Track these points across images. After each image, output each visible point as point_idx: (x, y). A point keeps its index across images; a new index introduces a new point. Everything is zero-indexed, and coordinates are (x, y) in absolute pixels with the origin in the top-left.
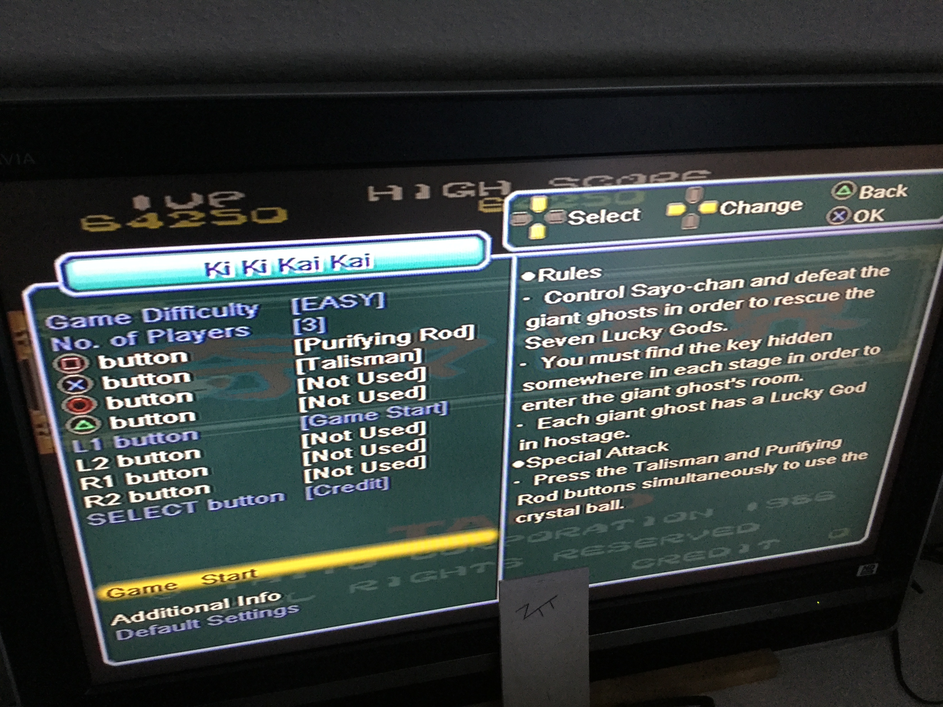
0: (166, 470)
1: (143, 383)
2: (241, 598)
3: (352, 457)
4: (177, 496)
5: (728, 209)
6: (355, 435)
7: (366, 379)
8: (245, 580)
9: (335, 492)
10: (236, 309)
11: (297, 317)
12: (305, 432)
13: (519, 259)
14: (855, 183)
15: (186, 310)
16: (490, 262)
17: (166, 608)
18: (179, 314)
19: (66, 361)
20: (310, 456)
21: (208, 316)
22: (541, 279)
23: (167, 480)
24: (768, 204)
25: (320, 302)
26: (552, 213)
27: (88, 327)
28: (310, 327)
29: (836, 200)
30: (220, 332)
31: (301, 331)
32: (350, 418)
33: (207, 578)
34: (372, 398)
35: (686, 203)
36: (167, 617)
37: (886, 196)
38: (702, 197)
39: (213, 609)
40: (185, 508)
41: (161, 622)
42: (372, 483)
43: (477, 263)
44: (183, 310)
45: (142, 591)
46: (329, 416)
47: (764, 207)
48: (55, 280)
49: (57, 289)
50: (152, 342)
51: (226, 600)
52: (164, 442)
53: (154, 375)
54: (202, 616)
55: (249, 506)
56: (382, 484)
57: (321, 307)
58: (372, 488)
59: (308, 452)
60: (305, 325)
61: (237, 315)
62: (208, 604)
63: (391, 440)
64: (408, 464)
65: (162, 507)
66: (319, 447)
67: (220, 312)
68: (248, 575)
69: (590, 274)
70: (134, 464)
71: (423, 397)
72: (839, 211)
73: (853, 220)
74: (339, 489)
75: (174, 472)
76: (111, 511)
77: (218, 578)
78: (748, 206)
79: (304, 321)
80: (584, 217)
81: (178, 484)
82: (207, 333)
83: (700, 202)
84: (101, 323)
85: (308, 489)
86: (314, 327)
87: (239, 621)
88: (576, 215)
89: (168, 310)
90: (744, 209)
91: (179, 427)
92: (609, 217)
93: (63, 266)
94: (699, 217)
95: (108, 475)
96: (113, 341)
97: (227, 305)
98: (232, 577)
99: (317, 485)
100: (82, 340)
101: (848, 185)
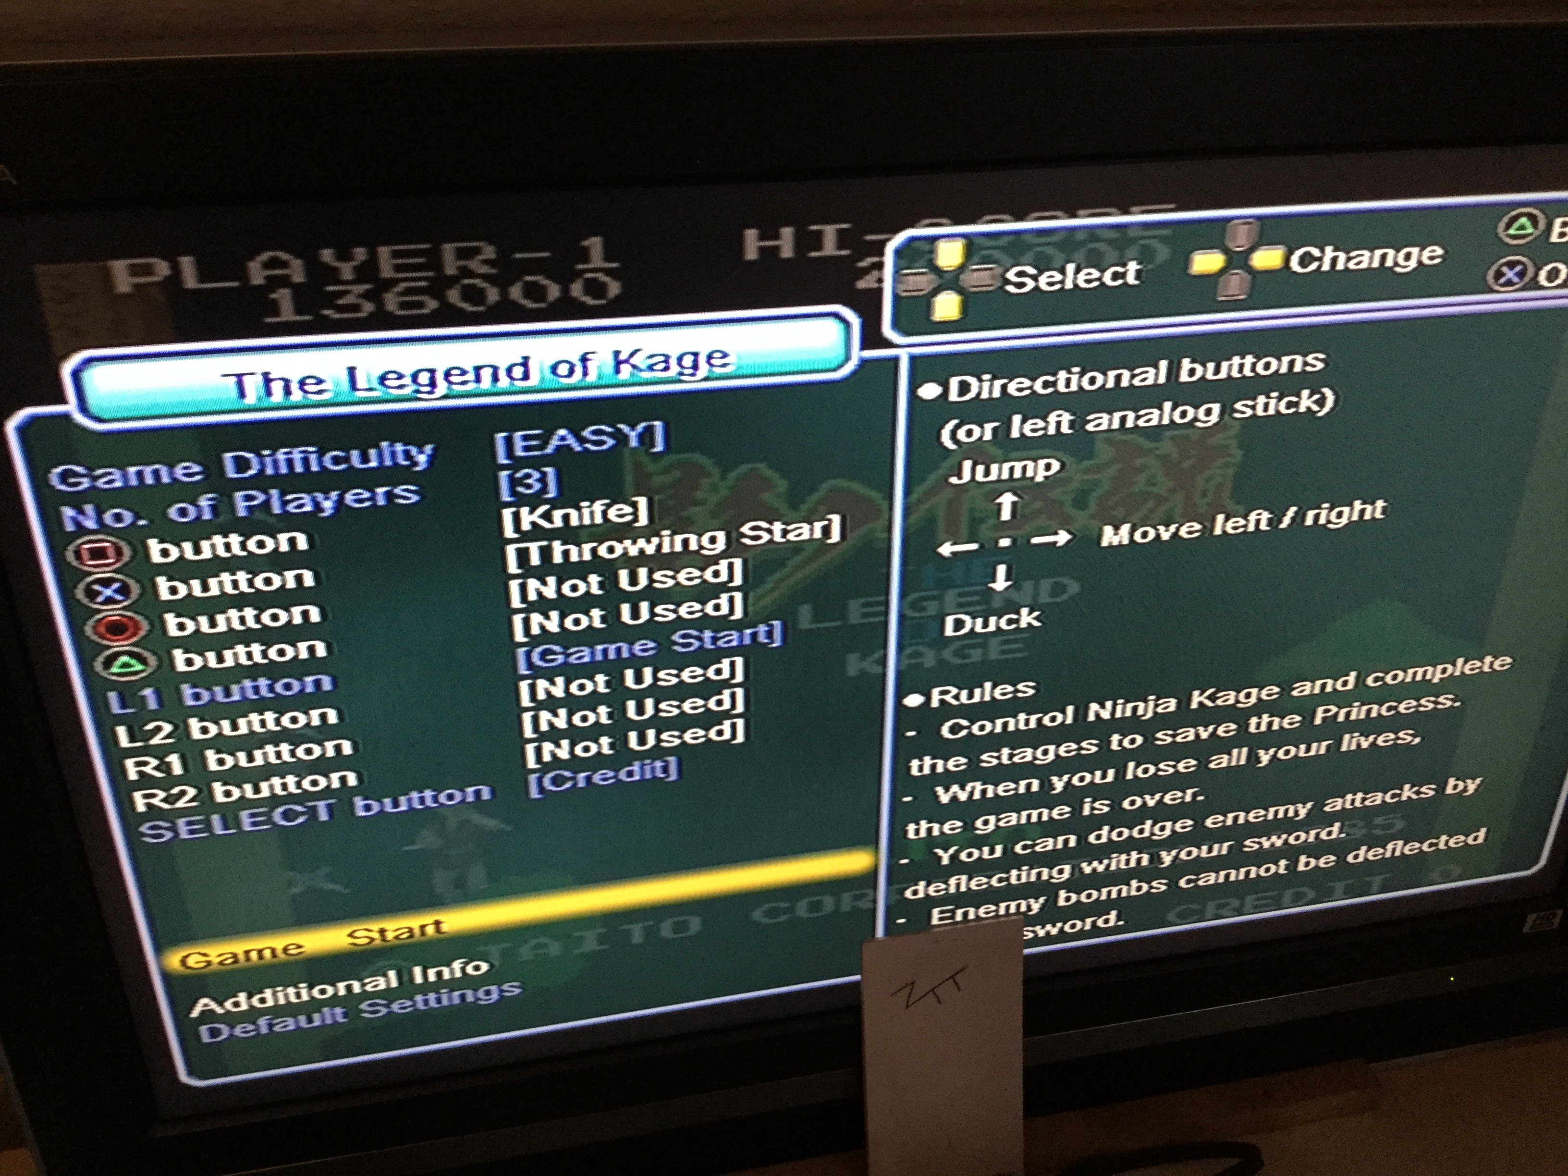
0: (277, 745)
1: (229, 589)
2: (417, 971)
3: (610, 722)
4: (299, 791)
5: (1303, 262)
6: (616, 681)
7: (634, 581)
8: (423, 938)
10: (393, 454)
11: (504, 467)
12: (525, 677)
13: (913, 359)
14: (1544, 212)
15: (302, 455)
16: (858, 365)
17: (286, 986)
18: (290, 462)
19: (89, 549)
20: (536, 720)
21: (343, 466)
22: (953, 396)
23: (279, 762)
24: (1378, 253)
25: (545, 440)
26: (975, 270)
27: (126, 487)
28: (529, 486)
29: (1507, 244)
30: (367, 495)
31: (513, 493)
32: (605, 652)
33: (357, 934)
34: (645, 615)
35: (1226, 251)
36: (289, 1003)
38: (1256, 239)
39: (368, 988)
40: (313, 811)
41: (277, 1011)
42: (648, 768)
43: (834, 366)
44: (297, 455)
45: (241, 957)
46: (568, 649)
47: (1371, 259)
48: (63, 401)
49: (66, 416)
51: (392, 974)
52: (271, 695)
53: (248, 573)
54: (350, 1001)
55: (428, 808)
56: (665, 769)
57: (549, 450)
58: (648, 776)
59: (532, 713)
60: (520, 482)
61: (396, 464)
62: (360, 980)
63: (681, 692)
64: (712, 734)
65: (272, 809)
66: (551, 704)
67: (365, 459)
68: (430, 930)
70: (220, 735)
71: (738, 614)
72: (1511, 265)
73: (1537, 282)
74: (588, 779)
75: (292, 747)
76: (182, 817)
77: (376, 935)
78: (1342, 256)
79: (519, 475)
80: (1035, 278)
81: (301, 769)
82: (341, 498)
83: (1253, 249)
84: (149, 480)
85: (533, 778)
86: (537, 486)
87: (417, 1010)
88: (1020, 274)
89: (268, 456)
90: (1334, 260)
91: (297, 668)
92: (1082, 277)
93: (76, 375)
94: (1249, 277)
95: (173, 752)
96: (173, 512)
97: (377, 446)
98: (402, 934)
99: (548, 772)
100: (117, 511)
101: (1531, 216)
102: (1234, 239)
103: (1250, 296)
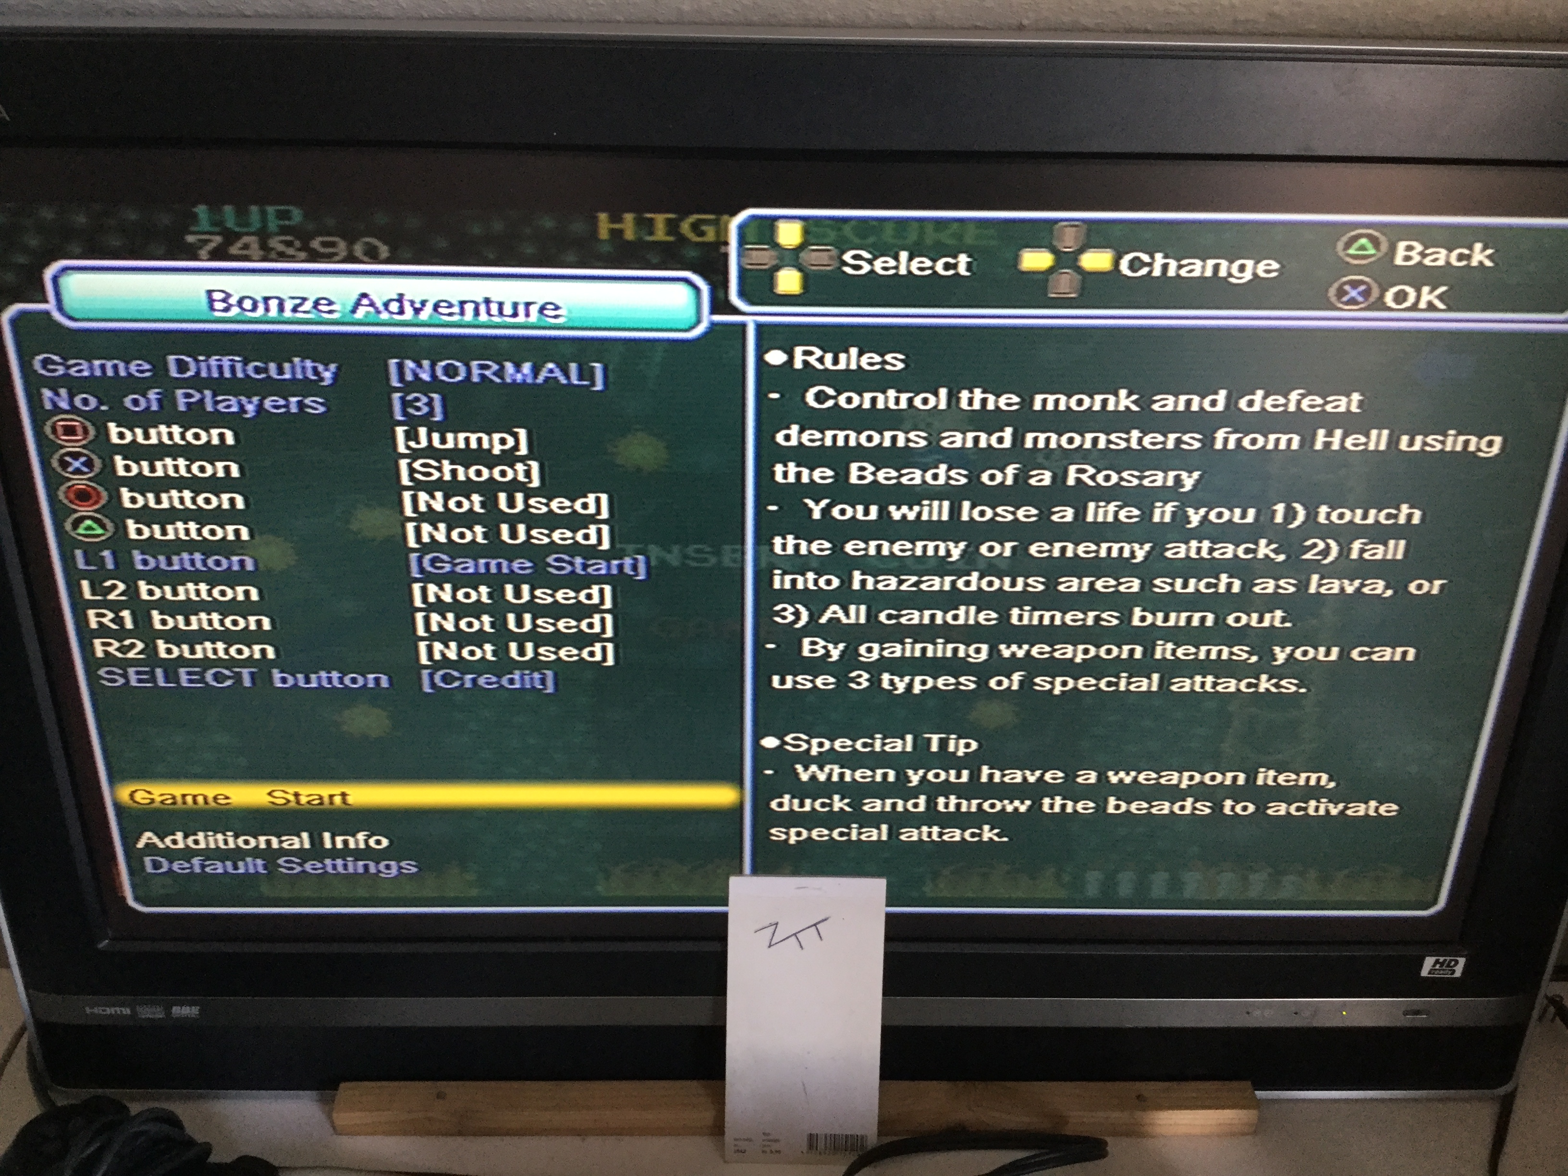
0: (209, 614)
1: (171, 472)
2: (327, 836)
3: (492, 630)
4: (227, 657)
5: (1132, 266)
6: (497, 593)
7: (511, 504)
8: (331, 807)
9: (468, 685)
10: (304, 368)
11: (397, 390)
12: (417, 580)
13: (759, 327)
14: (1384, 234)
15: (230, 363)
16: (707, 328)
17: (216, 832)
19: (62, 426)
20: (427, 620)
21: (263, 376)
22: (798, 365)
23: (211, 628)
24: (1211, 263)
26: (813, 250)
27: (92, 377)
28: (418, 409)
29: (1348, 263)
30: (282, 402)
31: (405, 413)
32: (487, 565)
33: (276, 794)
34: (522, 537)
35: (1054, 251)
36: (218, 848)
37: (1448, 263)
38: (1084, 242)
39: (285, 845)
40: (238, 677)
41: (209, 854)
42: (527, 678)
43: (687, 327)
44: (226, 363)
45: (179, 799)
46: (455, 559)
47: (1204, 267)
48: (46, 301)
49: (47, 313)
50: (182, 408)
51: (305, 835)
52: (204, 569)
53: (187, 460)
54: (270, 855)
55: (334, 687)
56: (543, 681)
58: (527, 685)
59: (423, 614)
60: (410, 404)
61: (306, 378)
62: (279, 836)
63: (556, 611)
64: (585, 654)
65: (205, 671)
66: (440, 607)
67: (281, 371)
68: (338, 800)
69: (884, 362)
70: (163, 598)
71: (606, 545)
72: (1354, 284)
73: (1384, 303)
74: (474, 681)
75: (221, 617)
76: (132, 667)
77: (291, 798)
78: (1173, 264)
79: (410, 397)
80: (870, 262)
81: (229, 638)
82: (261, 403)
83: (1082, 250)
84: (110, 373)
85: (425, 673)
86: (426, 410)
87: (326, 872)
88: (856, 257)
89: (203, 361)
90: (1165, 267)
91: (224, 547)
92: (915, 265)
93: (55, 279)
94: (1079, 277)
95: (127, 609)
96: (128, 402)
97: (290, 361)
98: (313, 800)
99: (438, 670)
100: (84, 396)
101: (1371, 238)
102: (1061, 239)
103: (1081, 295)
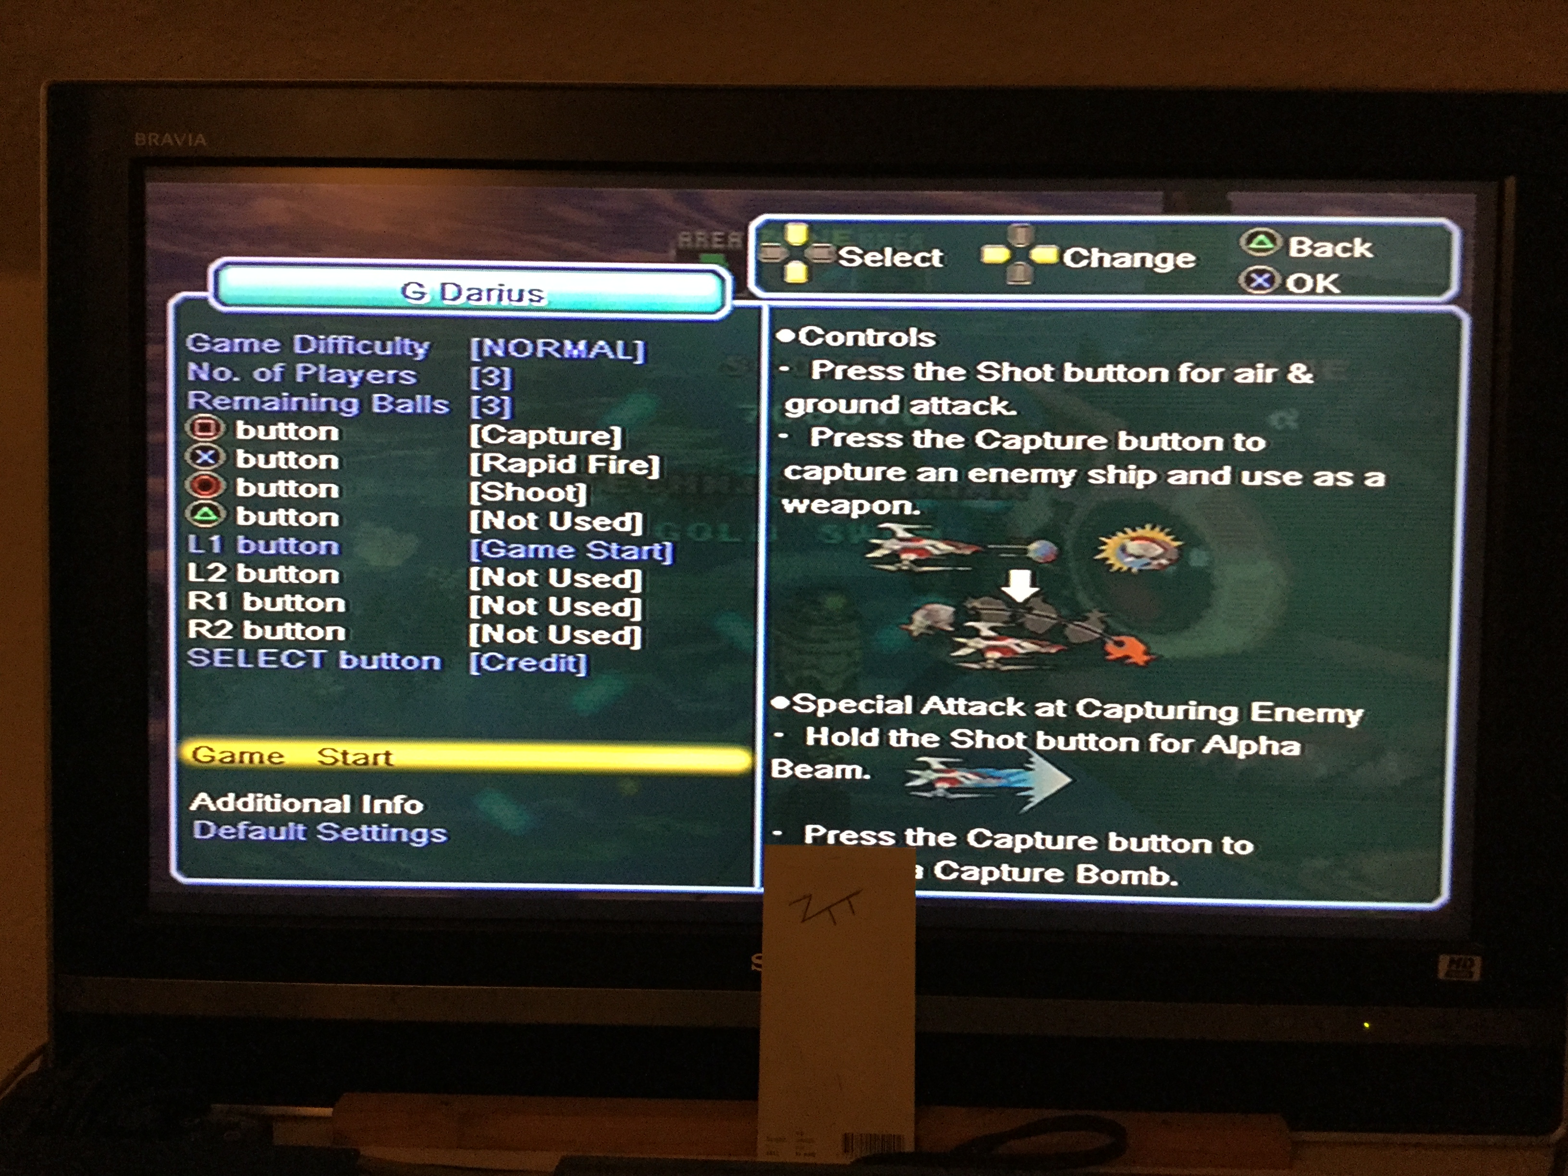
1: (282, 436)
2: (367, 798)
3: (536, 585)
4: (302, 610)
5: (1074, 259)
8: (375, 767)
10: (402, 346)
11: (475, 364)
13: (772, 310)
14: (1278, 232)
15: (344, 341)
16: (730, 311)
17: (265, 794)
18: (336, 345)
20: (480, 575)
21: (368, 352)
22: (804, 341)
24: (1138, 256)
26: (816, 247)
27: (231, 353)
28: (491, 380)
29: (1251, 256)
30: (381, 375)
31: (480, 384)
33: (325, 752)
35: (1009, 247)
36: (264, 811)
37: (1335, 254)
38: (1034, 239)
39: (327, 809)
41: (254, 818)
43: (714, 309)
44: (341, 340)
45: (237, 758)
47: (1133, 260)
48: (205, 289)
49: (205, 300)
50: (299, 379)
51: (347, 798)
52: (296, 525)
53: (296, 424)
54: (311, 820)
59: (478, 568)
60: (485, 376)
61: (403, 354)
62: (322, 799)
64: (615, 609)
66: (493, 562)
67: (384, 349)
68: (381, 760)
72: (1260, 273)
73: (1287, 289)
76: (219, 647)
77: (340, 757)
78: (1107, 258)
79: (485, 371)
80: (862, 256)
82: (365, 374)
83: (1031, 246)
84: (246, 349)
85: (474, 627)
86: (497, 381)
87: (361, 840)
88: (850, 252)
89: (322, 339)
90: (1101, 260)
91: (316, 504)
92: (897, 259)
93: (217, 273)
94: (1032, 268)
96: (256, 374)
97: (392, 340)
98: (359, 759)
100: (222, 369)
101: (1267, 235)
102: (1014, 237)
103: (1034, 283)
